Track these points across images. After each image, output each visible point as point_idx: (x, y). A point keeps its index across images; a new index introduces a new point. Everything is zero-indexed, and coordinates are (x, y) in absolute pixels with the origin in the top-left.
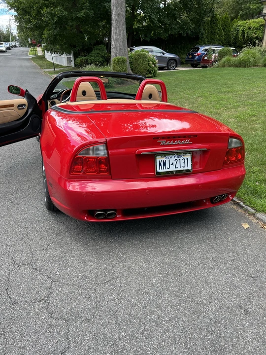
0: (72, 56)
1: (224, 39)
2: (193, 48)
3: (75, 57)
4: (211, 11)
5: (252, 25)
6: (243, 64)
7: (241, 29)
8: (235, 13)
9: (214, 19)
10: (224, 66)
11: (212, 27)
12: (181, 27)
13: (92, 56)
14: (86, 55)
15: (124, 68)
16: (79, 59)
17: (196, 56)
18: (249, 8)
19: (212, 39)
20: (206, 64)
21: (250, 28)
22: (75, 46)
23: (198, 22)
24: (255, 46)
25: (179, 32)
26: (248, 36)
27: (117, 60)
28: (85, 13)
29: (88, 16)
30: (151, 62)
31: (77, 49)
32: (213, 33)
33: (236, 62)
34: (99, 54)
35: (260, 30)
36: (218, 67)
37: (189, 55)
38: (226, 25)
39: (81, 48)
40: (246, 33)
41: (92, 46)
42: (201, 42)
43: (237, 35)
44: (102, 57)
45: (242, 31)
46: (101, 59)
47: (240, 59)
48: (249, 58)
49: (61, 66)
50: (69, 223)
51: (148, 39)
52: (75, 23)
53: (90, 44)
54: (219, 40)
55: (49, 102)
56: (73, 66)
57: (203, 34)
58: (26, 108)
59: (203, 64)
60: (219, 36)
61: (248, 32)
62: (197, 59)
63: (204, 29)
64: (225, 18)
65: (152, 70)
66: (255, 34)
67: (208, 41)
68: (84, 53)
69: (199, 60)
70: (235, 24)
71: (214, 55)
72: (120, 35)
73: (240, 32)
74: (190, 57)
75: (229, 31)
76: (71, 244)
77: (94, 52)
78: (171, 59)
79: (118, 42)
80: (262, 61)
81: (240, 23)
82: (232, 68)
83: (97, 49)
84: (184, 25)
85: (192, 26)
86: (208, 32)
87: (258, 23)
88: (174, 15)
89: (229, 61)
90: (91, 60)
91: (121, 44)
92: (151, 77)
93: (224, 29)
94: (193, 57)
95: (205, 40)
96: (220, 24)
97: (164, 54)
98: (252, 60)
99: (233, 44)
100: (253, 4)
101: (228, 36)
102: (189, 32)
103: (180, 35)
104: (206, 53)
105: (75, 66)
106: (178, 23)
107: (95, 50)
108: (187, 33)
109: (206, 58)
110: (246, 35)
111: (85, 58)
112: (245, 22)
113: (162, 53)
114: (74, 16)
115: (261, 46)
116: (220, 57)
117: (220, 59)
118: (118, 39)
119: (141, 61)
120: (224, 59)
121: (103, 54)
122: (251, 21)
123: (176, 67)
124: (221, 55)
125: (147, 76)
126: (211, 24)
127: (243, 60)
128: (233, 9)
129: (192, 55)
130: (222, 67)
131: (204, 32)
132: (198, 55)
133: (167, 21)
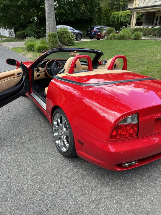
0: (13, 30)
1: (107, 22)
2: (90, 27)
3: (16, 31)
4: (99, 5)
5: (123, 15)
6: (122, 38)
7: (116, 16)
8: (111, 7)
9: (100, 10)
10: (111, 39)
11: (99, 15)
12: (82, 14)
13: (27, 31)
14: (23, 30)
15: (56, 40)
16: (18, 33)
17: (93, 32)
18: (119, 4)
19: (99, 22)
20: (99, 37)
21: (121, 16)
22: (15, 24)
23: (91, 11)
24: (127, 27)
25: (81, 17)
26: (121, 21)
27: (51, 35)
28: (22, 2)
29: (23, 5)
30: (71, 36)
31: (16, 26)
32: (100, 18)
33: (119, 37)
34: (32, 29)
35: (127, 17)
36: (107, 39)
37: (88, 31)
38: (107, 14)
39: (19, 25)
40: (119, 19)
41: (27, 24)
42: (94, 24)
43: (114, 20)
44: (34, 31)
45: (117, 18)
46: (33, 33)
47: (121, 35)
48: (125, 35)
49: (5, 37)
50: (85, 166)
51: (62, 21)
52: (15, 9)
53: (25, 22)
54: (104, 23)
55: (35, 70)
56: (14, 37)
57: (94, 19)
58: (22, 75)
59: (97, 37)
60: (104, 21)
61: (120, 19)
62: (94, 34)
63: (95, 16)
64: (106, 9)
65: (72, 41)
66: (125, 20)
67: (97, 23)
68: (21, 28)
69: (95, 34)
70: (113, 14)
71: (104, 32)
72: (51, 18)
73: (116, 18)
74: (89, 32)
75: (109, 18)
76: (98, 185)
77: (29, 28)
78: (78, 34)
79: (51, 23)
80: (133, 36)
81: (116, 13)
82: (117, 40)
83: (30, 26)
84: (84, 13)
85: (89, 14)
86: (97, 17)
87: (126, 13)
88: (78, 6)
89: (114, 36)
90: (27, 33)
91: (53, 24)
92: (71, 46)
93: (106, 16)
94: (91, 33)
95: (96, 23)
96: (104, 13)
97: (74, 31)
98: (127, 35)
99: (112, 25)
100: (121, 2)
101: (108, 20)
102: (87, 17)
103: (82, 19)
104: (98, 30)
105: (16, 37)
106: (80, 12)
107: (29, 27)
108: (86, 18)
109: (99, 34)
110: (119, 20)
111: (23, 31)
112: (118, 12)
113: (73, 30)
114: (14, 4)
115: (130, 28)
116: (108, 33)
117: (109, 35)
118: (51, 21)
119: (65, 35)
120: (111, 35)
121: (35, 30)
122: (121, 12)
123: (82, 38)
124: (109, 32)
125: (69, 45)
126: (98, 13)
127: (123, 35)
128: (110, 4)
129: (90, 31)
130: (110, 39)
131: (95, 17)
132: (94, 31)
133: (73, 10)
